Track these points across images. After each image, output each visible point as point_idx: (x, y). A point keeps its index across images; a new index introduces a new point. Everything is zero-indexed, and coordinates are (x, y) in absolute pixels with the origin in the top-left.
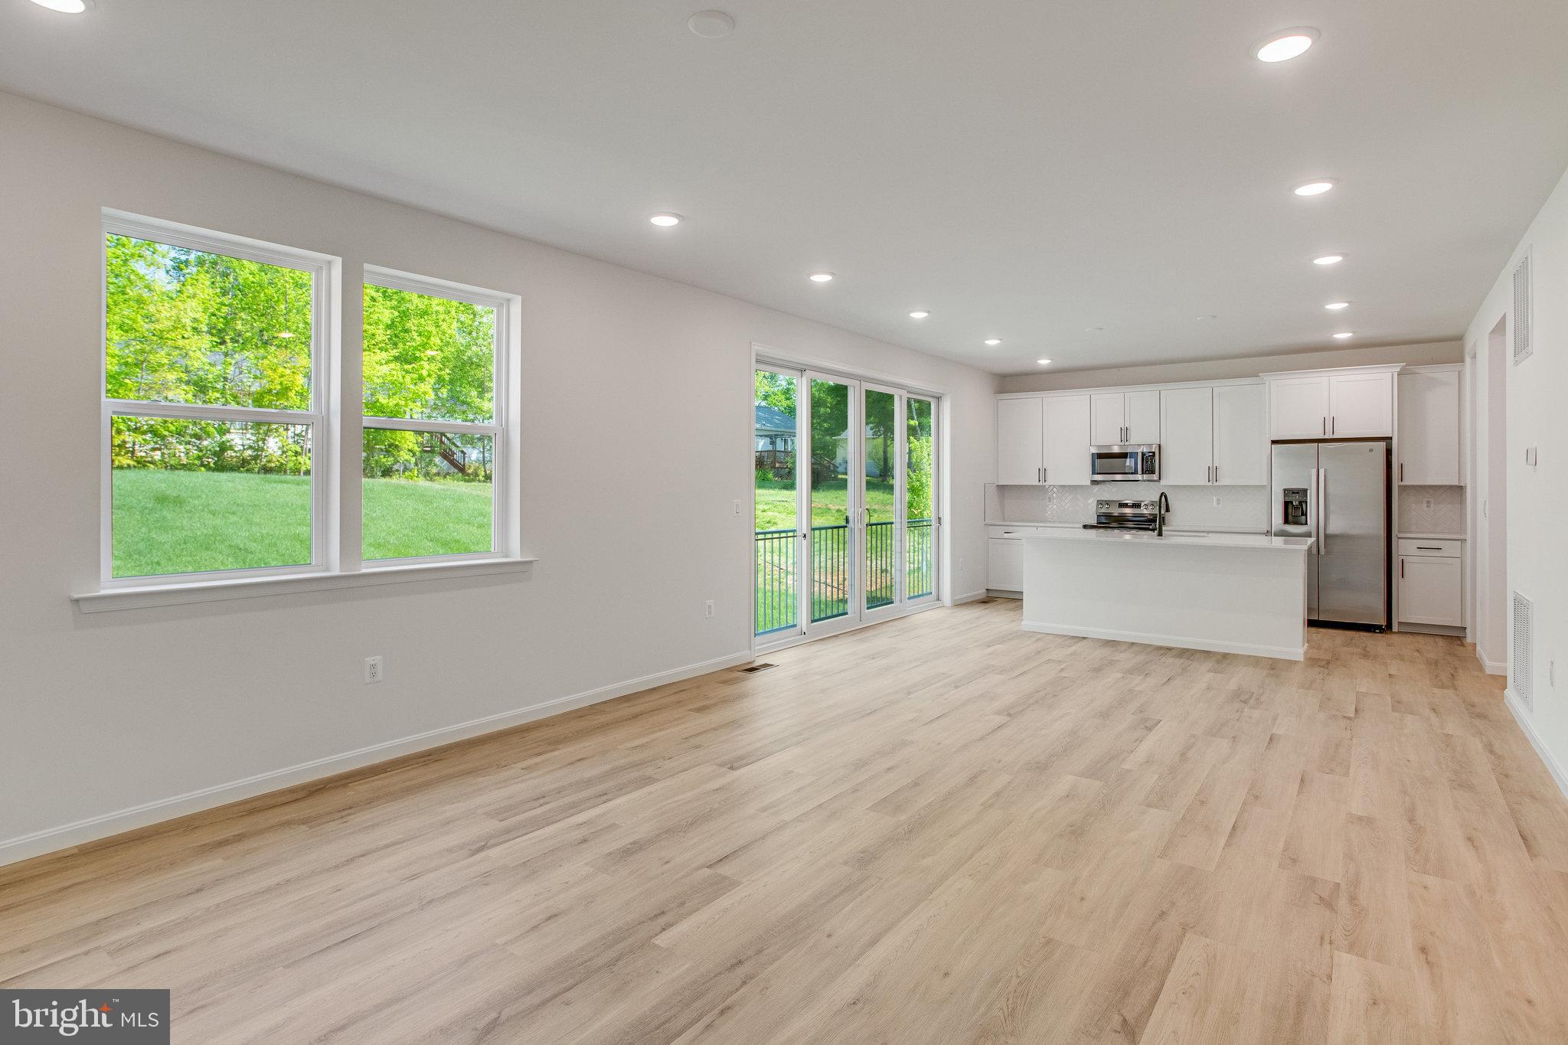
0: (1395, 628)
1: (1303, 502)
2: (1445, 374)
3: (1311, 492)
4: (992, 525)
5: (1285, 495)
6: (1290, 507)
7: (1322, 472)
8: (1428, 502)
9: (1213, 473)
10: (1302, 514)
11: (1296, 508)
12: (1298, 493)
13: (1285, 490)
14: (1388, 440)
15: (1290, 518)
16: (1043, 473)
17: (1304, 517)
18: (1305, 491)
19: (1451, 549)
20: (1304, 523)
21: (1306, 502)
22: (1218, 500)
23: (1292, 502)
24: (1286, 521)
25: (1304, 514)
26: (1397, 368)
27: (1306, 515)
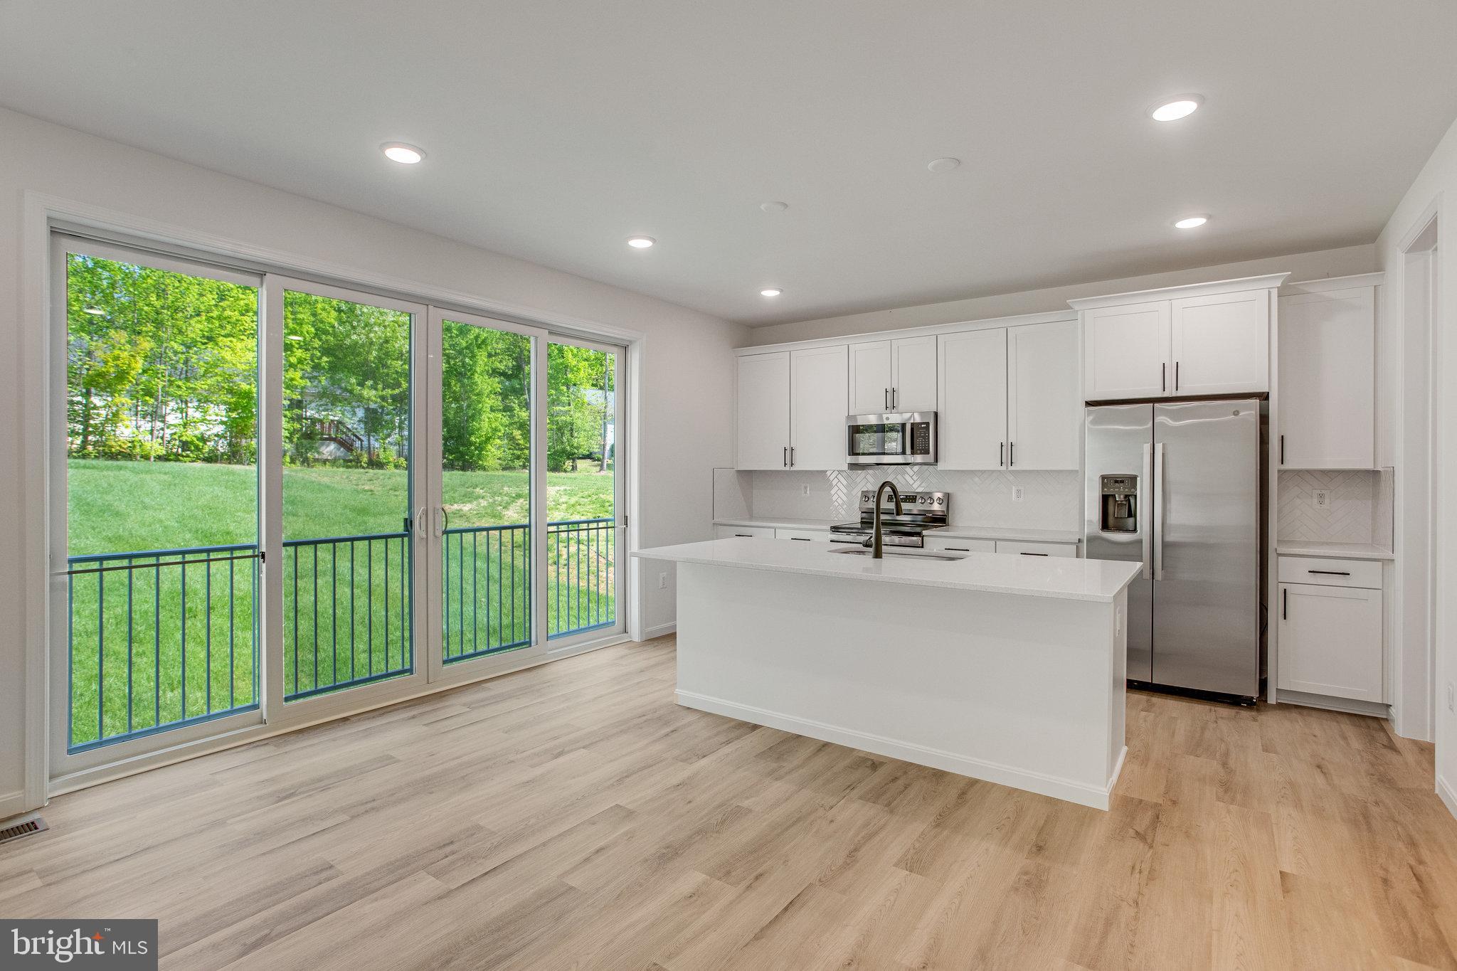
0: (1272, 699)
1: (1130, 498)
2: (1352, 291)
3: (1142, 481)
4: (721, 525)
5: (1104, 485)
6: (1111, 501)
7: (1159, 447)
8: (1321, 496)
9: (1008, 452)
10: (1130, 515)
11: (1120, 505)
12: (1122, 482)
13: (1103, 477)
14: (1264, 397)
15: (1111, 521)
16: (789, 454)
17: (1131, 520)
18: (1133, 480)
19: (1364, 574)
20: (1131, 528)
21: (1136, 496)
22: (1019, 491)
23: (1114, 496)
24: (1105, 526)
25: (1132, 514)
26: (1275, 282)
27: (1135, 516)
